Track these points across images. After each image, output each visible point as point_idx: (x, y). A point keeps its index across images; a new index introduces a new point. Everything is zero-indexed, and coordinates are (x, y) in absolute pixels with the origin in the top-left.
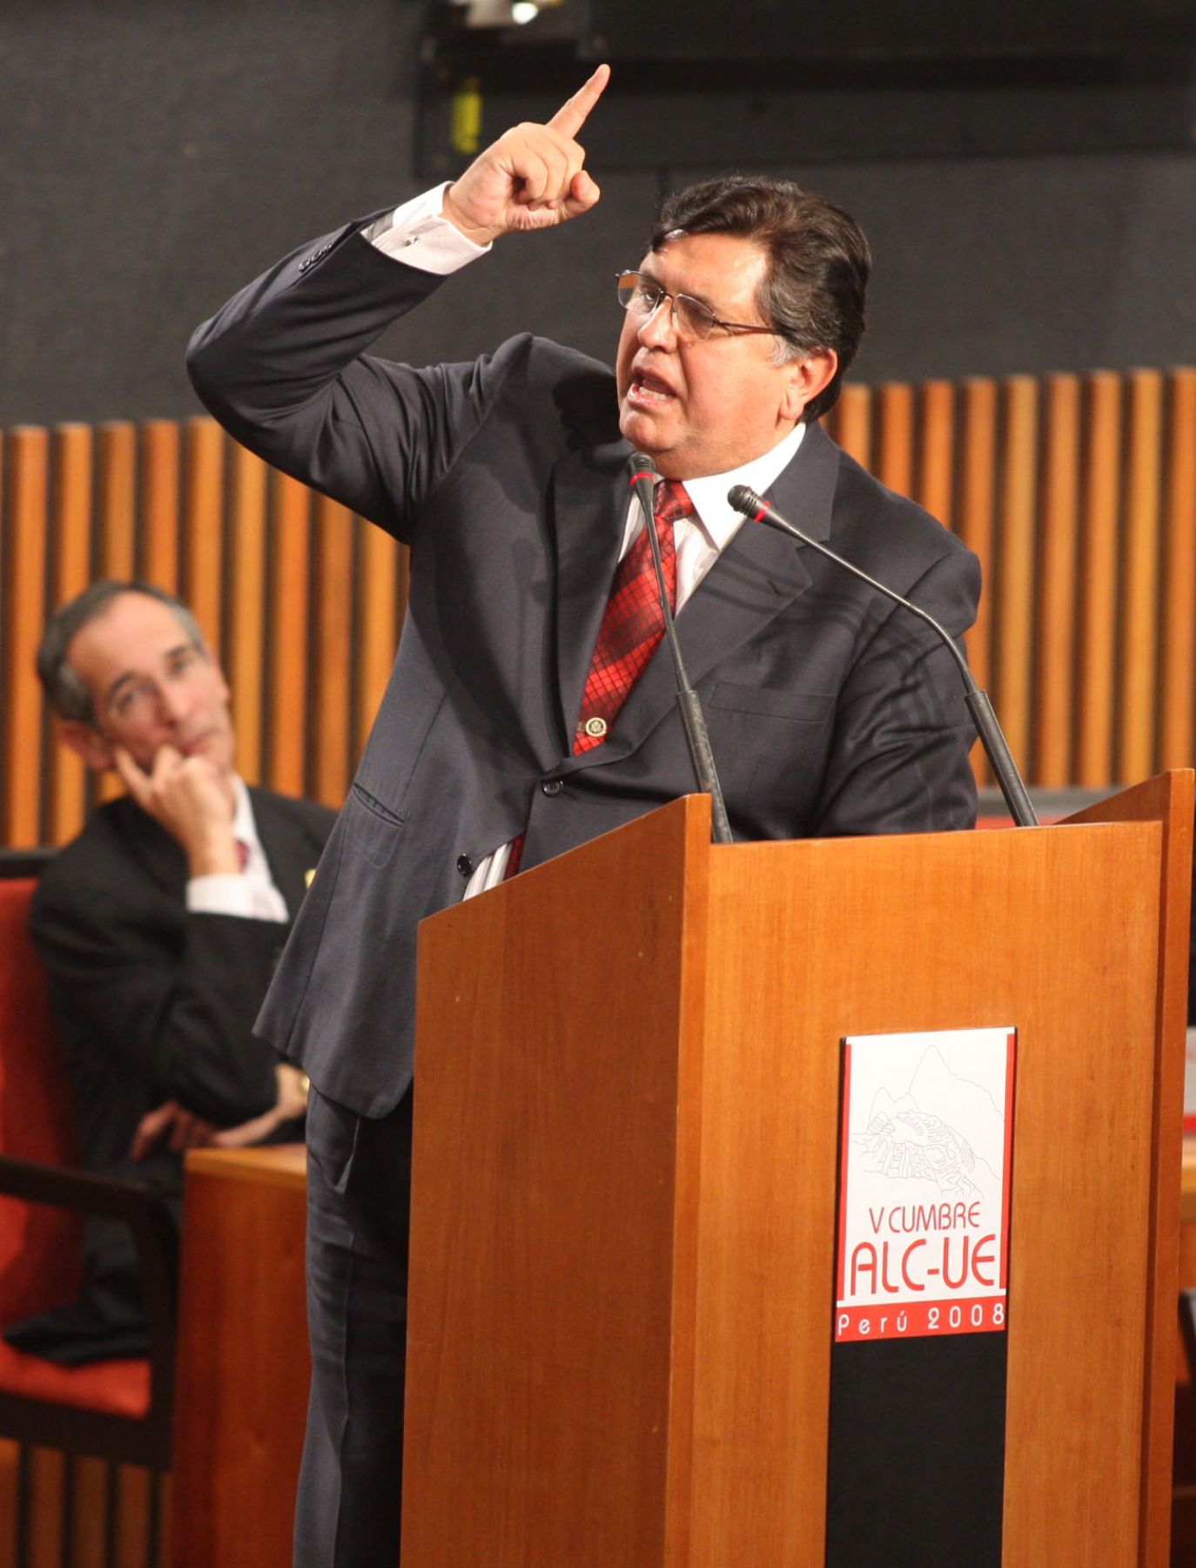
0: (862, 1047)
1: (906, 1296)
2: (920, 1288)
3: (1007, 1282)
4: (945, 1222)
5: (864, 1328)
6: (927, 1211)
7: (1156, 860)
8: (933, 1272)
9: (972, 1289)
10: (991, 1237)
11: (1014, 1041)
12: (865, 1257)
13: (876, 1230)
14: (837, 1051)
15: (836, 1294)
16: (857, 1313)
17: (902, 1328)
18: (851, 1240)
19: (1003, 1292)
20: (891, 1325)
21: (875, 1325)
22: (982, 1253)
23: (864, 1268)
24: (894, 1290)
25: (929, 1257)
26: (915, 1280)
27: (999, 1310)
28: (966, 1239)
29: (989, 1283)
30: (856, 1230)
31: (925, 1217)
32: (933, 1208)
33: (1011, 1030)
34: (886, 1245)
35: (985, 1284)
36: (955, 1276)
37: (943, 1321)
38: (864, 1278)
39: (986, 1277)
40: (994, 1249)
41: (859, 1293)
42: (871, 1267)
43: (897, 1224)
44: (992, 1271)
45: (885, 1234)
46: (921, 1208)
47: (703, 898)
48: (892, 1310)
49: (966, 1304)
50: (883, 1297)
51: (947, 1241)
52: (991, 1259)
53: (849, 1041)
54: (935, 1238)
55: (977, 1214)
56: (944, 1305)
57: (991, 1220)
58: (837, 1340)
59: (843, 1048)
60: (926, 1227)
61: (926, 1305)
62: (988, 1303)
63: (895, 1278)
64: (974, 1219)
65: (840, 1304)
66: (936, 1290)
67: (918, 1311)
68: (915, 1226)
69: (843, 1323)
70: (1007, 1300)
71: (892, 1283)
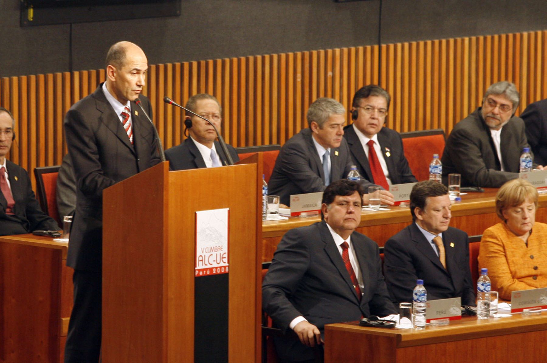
0: (199, 213)
1: (209, 266)
2: (211, 264)
3: (228, 262)
4: (216, 250)
5: (201, 273)
6: (213, 248)
7: (256, 172)
8: (214, 261)
9: (222, 264)
10: (225, 253)
11: (229, 211)
12: (201, 258)
13: (203, 252)
14: (194, 215)
15: (195, 266)
16: (199, 270)
17: (208, 273)
19: (228, 265)
20: (206, 273)
21: (203, 272)
22: (224, 257)
23: (201, 260)
24: (206, 265)
25: (213, 258)
26: (211, 263)
27: (227, 268)
28: (220, 254)
29: (225, 263)
30: (199, 253)
32: (214, 248)
33: (228, 209)
34: (205, 256)
35: (224, 263)
36: (218, 261)
37: (216, 271)
38: (201, 262)
39: (224, 261)
40: (226, 255)
41: (199, 266)
42: (202, 260)
43: (207, 251)
44: (226, 260)
46: (211, 248)
47: (168, 182)
48: (206, 269)
49: (221, 267)
50: (204, 267)
51: (217, 254)
52: (225, 258)
53: (197, 212)
54: (214, 254)
55: (222, 248)
56: (216, 268)
57: (225, 250)
58: (196, 276)
59: (196, 214)
60: (213, 251)
61: (213, 268)
62: (225, 267)
63: (207, 263)
64: (222, 249)
65: (196, 268)
66: (215, 265)
67: (211, 269)
68: (210, 251)
69: (197, 272)
71: (206, 264)
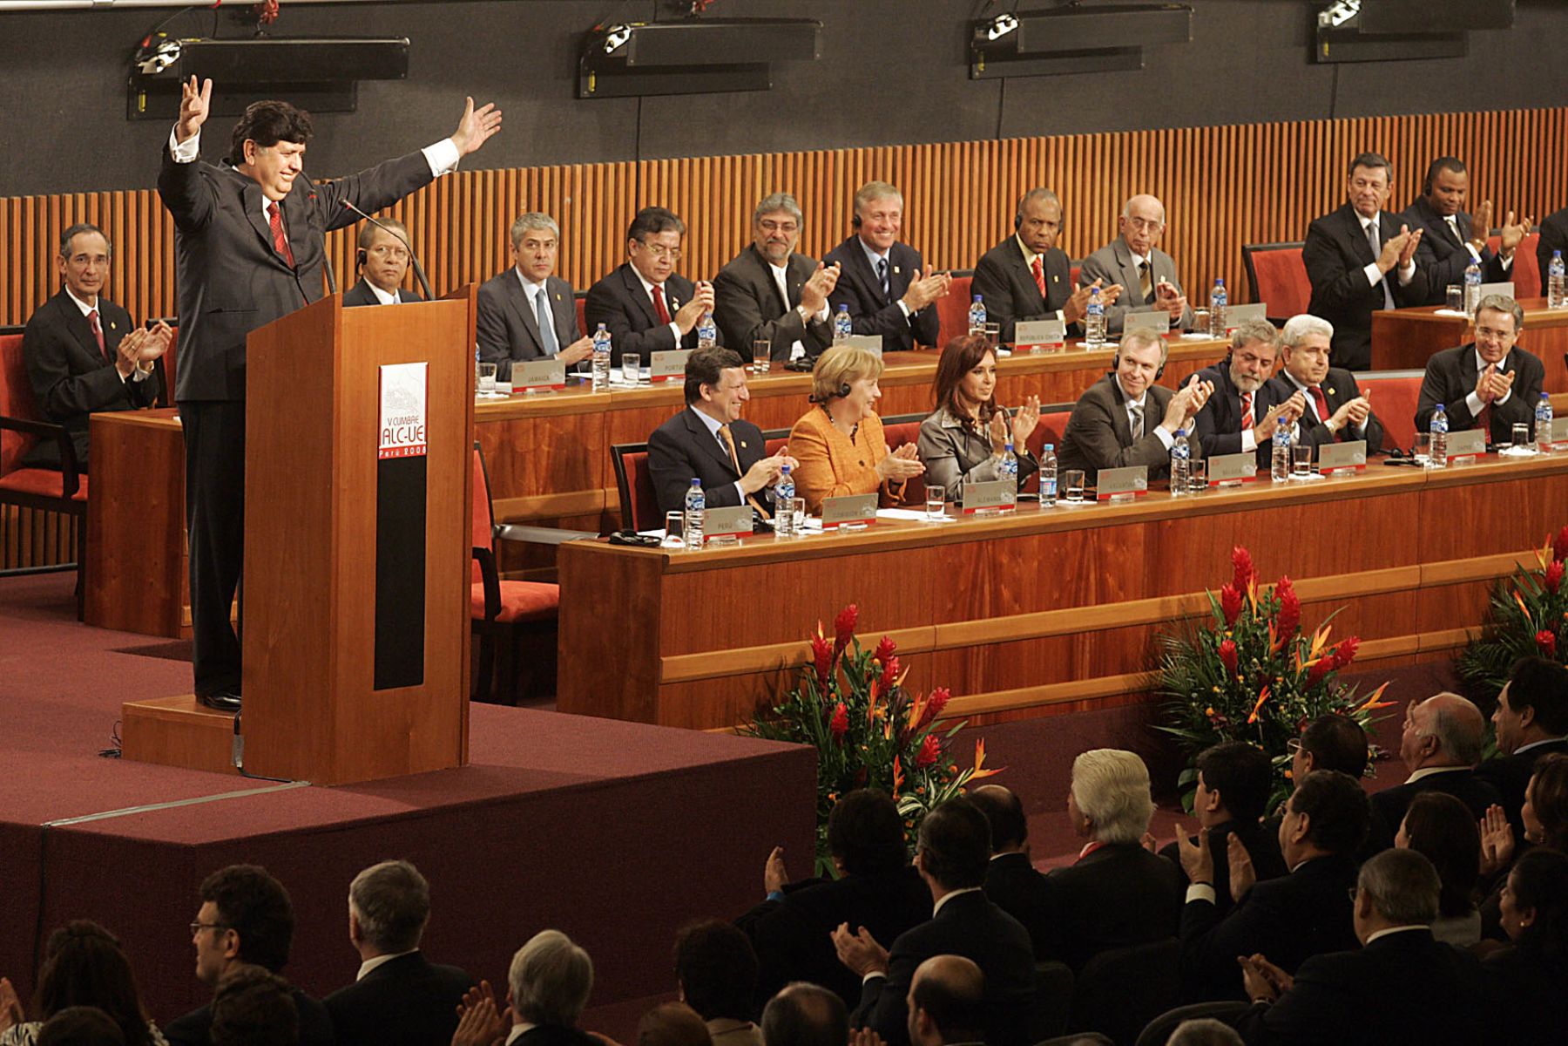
1: (398, 445)
2: (402, 444)
3: (426, 440)
4: (409, 422)
5: (387, 454)
7: (466, 311)
8: (406, 440)
9: (417, 442)
10: (422, 427)
11: (427, 367)
12: (387, 433)
13: (390, 426)
14: (378, 370)
15: (379, 444)
16: (385, 450)
17: (397, 454)
18: (383, 427)
19: (425, 443)
20: (394, 453)
21: (389, 453)
23: (387, 436)
25: (404, 433)
26: (401, 442)
27: (424, 449)
28: (415, 430)
30: (384, 425)
31: (402, 421)
32: (405, 419)
33: (426, 364)
34: (392, 431)
35: (420, 441)
36: (412, 438)
37: (409, 452)
38: (387, 439)
40: (423, 430)
41: (385, 444)
43: (395, 423)
44: (422, 436)
45: (392, 426)
46: (402, 419)
48: (394, 449)
49: (415, 447)
50: (392, 445)
51: (410, 428)
52: (421, 433)
53: (381, 367)
54: (406, 427)
55: (418, 421)
56: (409, 447)
57: (422, 421)
58: (379, 458)
59: (380, 370)
60: (404, 423)
61: (404, 448)
62: (421, 446)
63: (395, 439)
65: (381, 447)
66: (407, 443)
67: (401, 449)
68: (401, 424)
69: (381, 453)
70: (426, 446)
71: (394, 443)
